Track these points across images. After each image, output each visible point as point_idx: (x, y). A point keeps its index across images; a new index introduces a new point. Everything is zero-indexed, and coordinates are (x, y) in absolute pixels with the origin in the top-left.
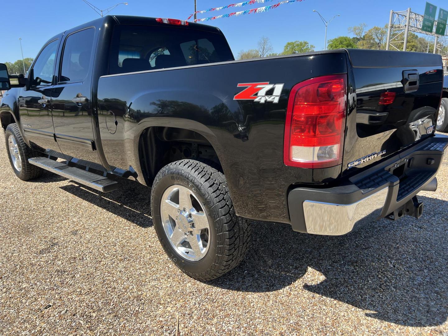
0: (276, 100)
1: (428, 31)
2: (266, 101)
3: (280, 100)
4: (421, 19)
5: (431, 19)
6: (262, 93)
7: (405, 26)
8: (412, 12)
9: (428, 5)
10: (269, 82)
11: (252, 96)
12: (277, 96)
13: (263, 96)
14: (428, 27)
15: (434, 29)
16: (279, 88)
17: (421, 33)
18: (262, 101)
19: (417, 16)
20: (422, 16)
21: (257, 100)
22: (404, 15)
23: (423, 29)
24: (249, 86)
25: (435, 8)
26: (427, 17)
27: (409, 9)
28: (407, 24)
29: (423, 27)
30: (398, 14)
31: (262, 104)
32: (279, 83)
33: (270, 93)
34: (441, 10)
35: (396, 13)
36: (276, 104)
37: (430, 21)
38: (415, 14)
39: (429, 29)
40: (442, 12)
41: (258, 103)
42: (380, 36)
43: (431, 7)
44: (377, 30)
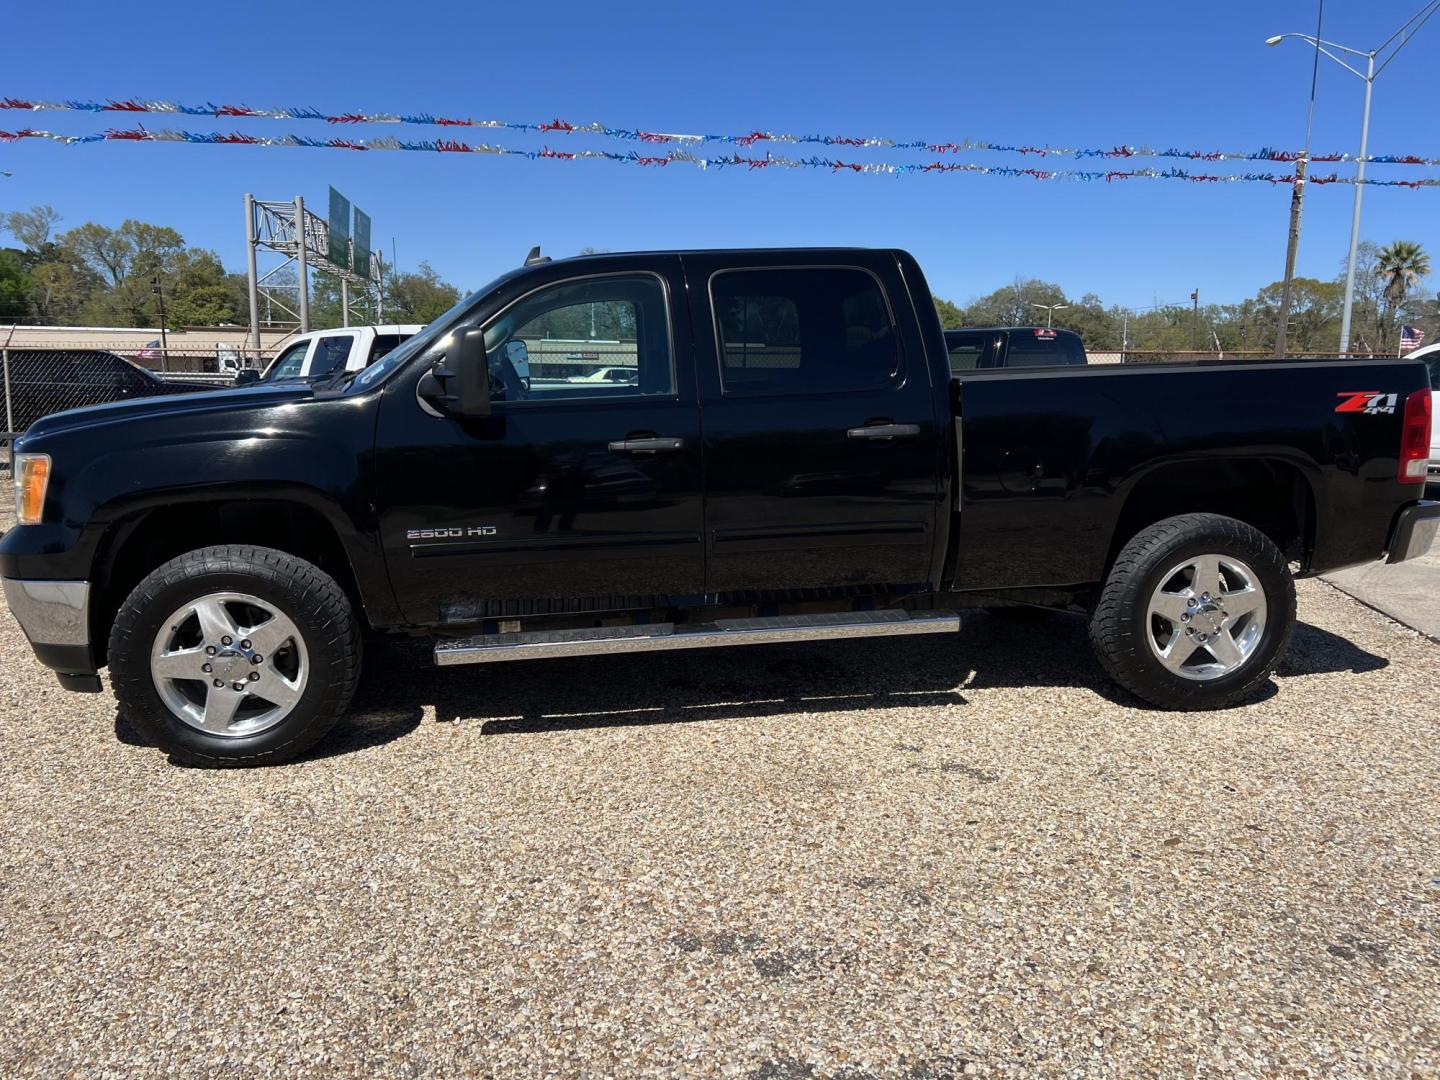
0: (1391, 411)
2: (1379, 412)
3: (1395, 411)
4: (322, 230)
5: (341, 233)
6: (1372, 403)
7: (296, 244)
9: (334, 196)
10: (1379, 392)
11: (1360, 407)
12: (1391, 406)
13: (1374, 407)
14: (338, 252)
15: (352, 263)
16: (1392, 398)
18: (1374, 412)
20: (324, 224)
21: (1367, 411)
23: (330, 258)
24: (1354, 397)
25: (346, 204)
26: (334, 227)
27: (298, 197)
28: (300, 239)
29: (330, 250)
30: (264, 208)
32: (1392, 391)
33: (1382, 403)
34: (357, 211)
35: (260, 204)
36: (1392, 415)
37: (339, 238)
38: (311, 215)
39: (342, 261)
40: (360, 216)
42: (112, 254)
43: (340, 200)
44: (97, 234)
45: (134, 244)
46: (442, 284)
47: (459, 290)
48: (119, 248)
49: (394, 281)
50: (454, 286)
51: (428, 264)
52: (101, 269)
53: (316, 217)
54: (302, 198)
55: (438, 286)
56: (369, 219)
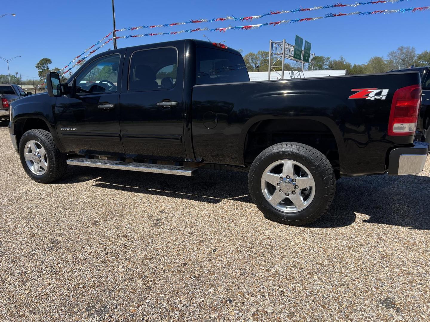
0: (384, 98)
1: (298, 59)
2: (375, 99)
3: (386, 98)
4: (292, 49)
5: (299, 49)
6: (372, 94)
7: (282, 53)
8: (286, 43)
9: (297, 37)
10: (377, 88)
11: (364, 96)
12: (384, 96)
13: (373, 96)
14: (298, 55)
15: (302, 58)
16: (385, 92)
17: (292, 60)
18: (373, 99)
19: (290, 46)
20: (293, 46)
21: (368, 98)
22: (280, 45)
23: (294, 57)
24: (361, 91)
25: (302, 40)
26: (297, 47)
27: (284, 40)
28: (283, 52)
29: (294, 55)
30: (275, 44)
31: (373, 101)
32: (385, 88)
34: (306, 42)
35: (274, 42)
36: (383, 100)
37: (298, 50)
38: (288, 44)
39: (299, 57)
40: (307, 43)
41: (369, 100)
42: (255, 60)
43: (299, 39)
44: (252, 55)
45: (260, 57)
46: (346, 62)
47: (351, 64)
48: (257, 59)
49: (330, 63)
50: (350, 63)
51: (343, 56)
52: (252, 64)
53: (290, 45)
54: (285, 40)
55: (345, 63)
56: (310, 44)
